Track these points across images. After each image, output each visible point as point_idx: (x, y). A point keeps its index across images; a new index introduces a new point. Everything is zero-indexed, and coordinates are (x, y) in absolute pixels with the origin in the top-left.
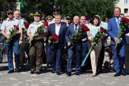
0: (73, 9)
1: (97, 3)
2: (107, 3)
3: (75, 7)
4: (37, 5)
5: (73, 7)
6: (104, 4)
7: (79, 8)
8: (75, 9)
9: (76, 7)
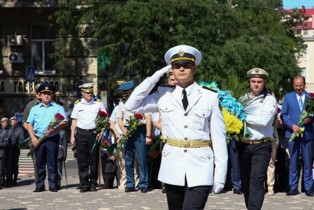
0: (209, 69)
1: (258, 58)
2: (281, 57)
3: (212, 67)
4: (130, 64)
5: (209, 67)
6: (273, 59)
7: (220, 68)
8: (212, 71)
9: (214, 66)
